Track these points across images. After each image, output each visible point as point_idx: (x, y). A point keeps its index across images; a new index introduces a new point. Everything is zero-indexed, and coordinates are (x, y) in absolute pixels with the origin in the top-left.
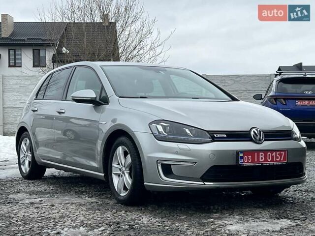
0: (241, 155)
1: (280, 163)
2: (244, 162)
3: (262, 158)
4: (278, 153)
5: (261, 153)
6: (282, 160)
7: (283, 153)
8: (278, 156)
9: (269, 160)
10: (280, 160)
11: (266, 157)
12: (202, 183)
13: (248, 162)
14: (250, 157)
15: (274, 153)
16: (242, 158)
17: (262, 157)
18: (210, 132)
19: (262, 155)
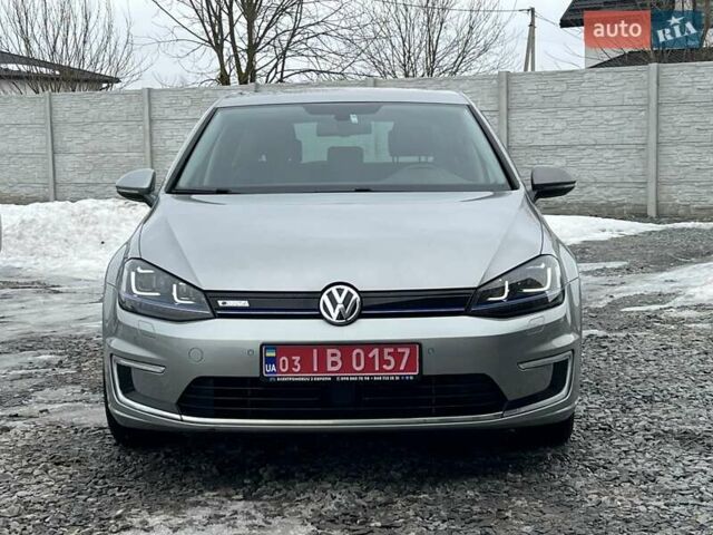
0: (271, 354)
1: (395, 376)
2: (279, 371)
3: (334, 364)
4: (386, 351)
5: (329, 351)
6: (402, 368)
7: (407, 351)
8: (387, 357)
9: (357, 369)
10: (396, 369)
11: (346, 359)
12: (178, 416)
13: (290, 371)
14: (298, 358)
15: (376, 351)
16: (271, 361)
17: (334, 359)
18: (210, 294)
19: (333, 355)
